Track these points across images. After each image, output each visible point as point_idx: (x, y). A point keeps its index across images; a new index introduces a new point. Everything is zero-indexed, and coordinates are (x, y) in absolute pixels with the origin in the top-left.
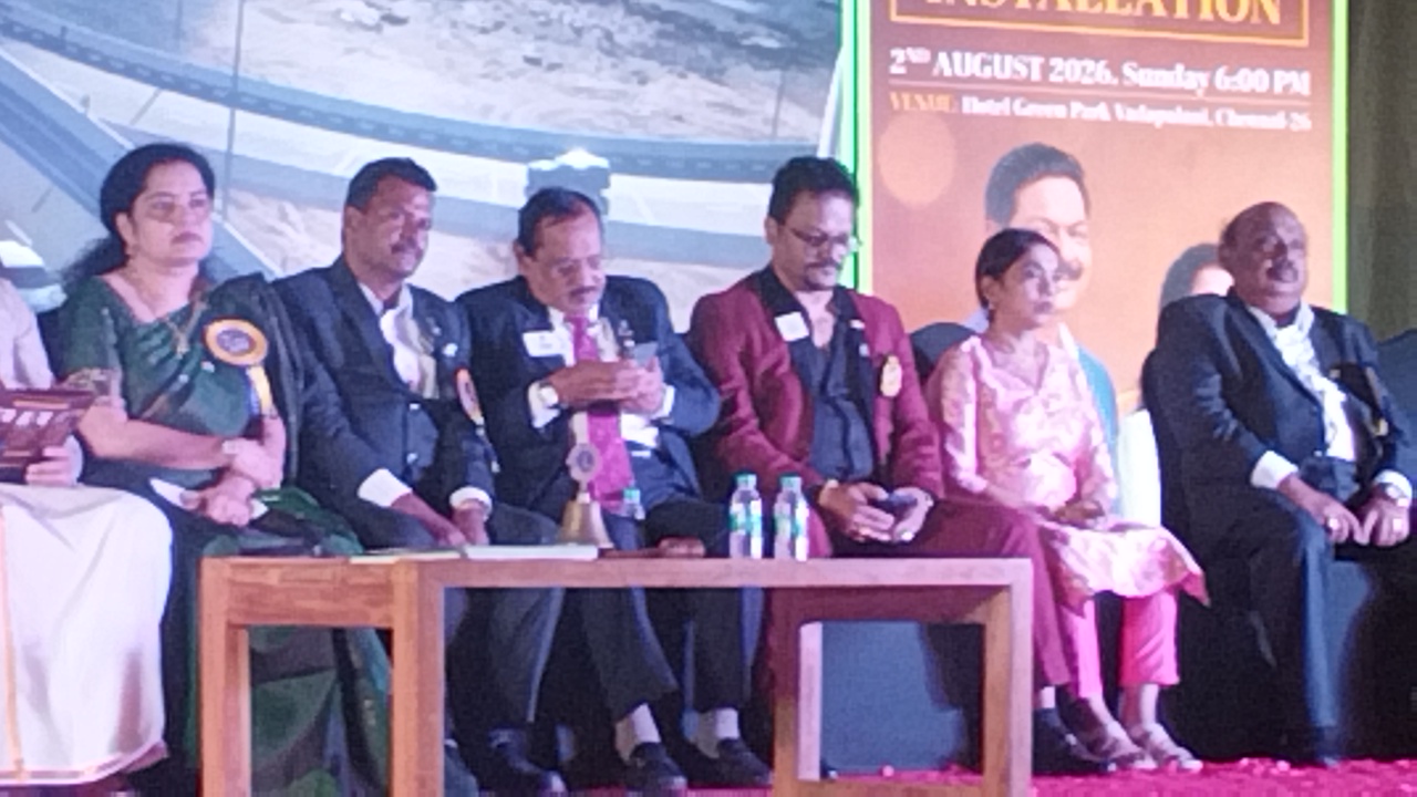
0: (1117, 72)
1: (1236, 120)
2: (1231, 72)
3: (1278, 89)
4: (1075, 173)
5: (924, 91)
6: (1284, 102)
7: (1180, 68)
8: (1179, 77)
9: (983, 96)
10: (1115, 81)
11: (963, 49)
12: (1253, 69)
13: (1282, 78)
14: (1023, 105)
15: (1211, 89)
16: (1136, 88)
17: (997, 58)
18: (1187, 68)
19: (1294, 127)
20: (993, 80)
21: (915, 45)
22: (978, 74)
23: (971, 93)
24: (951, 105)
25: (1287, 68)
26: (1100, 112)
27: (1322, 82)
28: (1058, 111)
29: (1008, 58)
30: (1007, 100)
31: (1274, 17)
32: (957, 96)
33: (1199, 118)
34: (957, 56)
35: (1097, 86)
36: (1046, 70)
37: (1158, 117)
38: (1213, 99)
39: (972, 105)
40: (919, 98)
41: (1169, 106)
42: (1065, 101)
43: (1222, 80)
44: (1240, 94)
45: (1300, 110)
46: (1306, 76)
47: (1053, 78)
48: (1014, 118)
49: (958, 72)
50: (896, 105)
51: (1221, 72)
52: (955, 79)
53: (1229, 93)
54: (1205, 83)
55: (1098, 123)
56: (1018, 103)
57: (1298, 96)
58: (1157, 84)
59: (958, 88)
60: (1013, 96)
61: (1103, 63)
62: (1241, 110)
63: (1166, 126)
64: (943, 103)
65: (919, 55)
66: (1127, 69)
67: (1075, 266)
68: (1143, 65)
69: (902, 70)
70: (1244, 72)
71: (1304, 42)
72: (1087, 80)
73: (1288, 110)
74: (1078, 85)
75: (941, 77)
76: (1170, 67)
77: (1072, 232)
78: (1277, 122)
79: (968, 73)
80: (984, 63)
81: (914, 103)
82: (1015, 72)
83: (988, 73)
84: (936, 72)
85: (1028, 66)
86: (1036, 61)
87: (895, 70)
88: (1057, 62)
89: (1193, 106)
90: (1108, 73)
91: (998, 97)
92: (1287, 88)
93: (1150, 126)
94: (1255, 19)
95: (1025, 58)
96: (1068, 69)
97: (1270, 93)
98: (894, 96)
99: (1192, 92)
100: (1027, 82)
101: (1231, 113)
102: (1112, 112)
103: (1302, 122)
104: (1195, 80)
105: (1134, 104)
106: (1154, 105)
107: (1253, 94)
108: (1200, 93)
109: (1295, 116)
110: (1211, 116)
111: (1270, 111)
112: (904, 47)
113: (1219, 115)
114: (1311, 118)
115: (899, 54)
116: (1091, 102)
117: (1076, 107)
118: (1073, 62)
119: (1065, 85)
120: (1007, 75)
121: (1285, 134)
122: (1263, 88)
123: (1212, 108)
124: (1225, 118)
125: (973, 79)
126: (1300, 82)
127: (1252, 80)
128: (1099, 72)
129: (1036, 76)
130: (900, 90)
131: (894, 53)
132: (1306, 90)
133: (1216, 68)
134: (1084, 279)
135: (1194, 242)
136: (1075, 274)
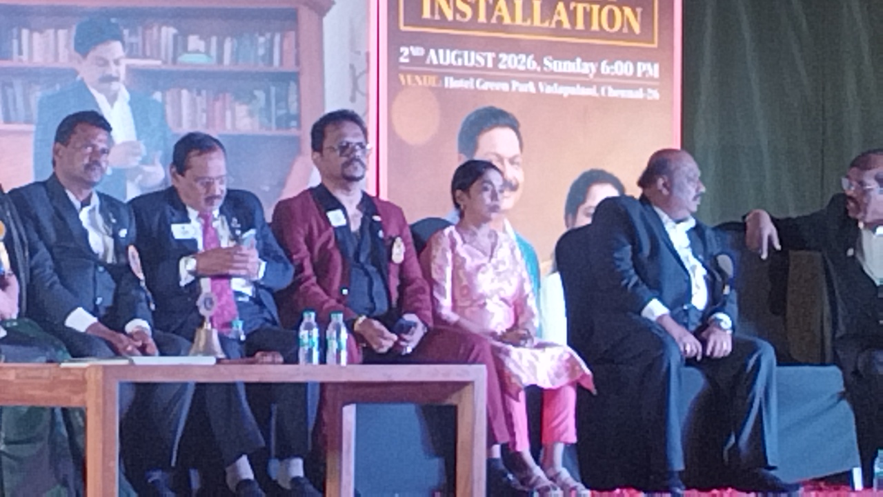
0: (540, 63)
1: (613, 93)
2: (611, 63)
3: (639, 74)
4: (514, 125)
5: (421, 74)
6: (644, 82)
7: (579, 60)
8: (578, 66)
9: (457, 77)
10: (539, 69)
11: (445, 48)
12: (624, 61)
13: (642, 67)
14: (481, 83)
15: (598, 74)
16: (552, 73)
17: (466, 53)
18: (583, 60)
19: (649, 98)
20: (463, 67)
21: (415, 45)
22: (454, 63)
23: (449, 75)
24: (437, 82)
25: (645, 61)
26: (530, 87)
27: (666, 70)
28: (504, 86)
29: (473, 54)
30: (472, 80)
31: (637, 28)
32: (441, 77)
33: (591, 92)
34: (441, 52)
35: (527, 71)
36: (497, 61)
37: (566, 91)
38: (599, 80)
39: (451, 83)
40: (417, 78)
41: (573, 84)
42: (508, 80)
43: (605, 68)
44: (616, 76)
45: (653, 88)
46: (656, 66)
47: (501, 66)
48: (476, 92)
49: (442, 62)
50: (403, 82)
51: (604, 63)
52: (439, 66)
53: (609, 76)
54: (594, 70)
55: (529, 94)
56: (479, 81)
57: (652, 79)
58: (565, 70)
59: (442, 72)
60: (476, 77)
61: (531, 57)
62: (616, 86)
63: (570, 96)
64: (432, 81)
65: (418, 51)
66: (546, 61)
67: (514, 183)
68: (556, 58)
69: (407, 61)
70: (618, 63)
71: (655, 45)
72: (522, 68)
73: (645, 87)
74: (516, 71)
75: (431, 65)
76: (573, 60)
77: (512, 161)
78: (639, 94)
79: (447, 63)
80: (457, 57)
81: (414, 81)
82: (476, 61)
83: (460, 62)
84: (428, 62)
85: (485, 58)
86: (490, 56)
87: (402, 60)
88: (503, 56)
89: (587, 84)
90: (535, 63)
91: (466, 77)
92: (645, 73)
93: (561, 96)
94: (625, 30)
95: (484, 54)
96: (509, 60)
97: (634, 77)
98: (402, 77)
99: (586, 75)
100: (485, 68)
101: (610, 89)
102: (537, 87)
103: (654, 94)
104: (588, 68)
105: (551, 82)
106: (562, 83)
107: (624, 77)
108: (591, 76)
109: (650, 91)
110: (598, 90)
111: (635, 88)
112: (408, 46)
113: (603, 90)
114: (660, 92)
115: (405, 50)
116: (524, 81)
117: (515, 84)
118: (512, 56)
119: (508, 70)
120: (472, 63)
121: (643, 102)
122: (630, 74)
123: (599, 85)
124: (606, 91)
125: (451, 66)
126: (654, 70)
127: (623, 68)
128: (529, 62)
129: (490, 65)
130: (405, 73)
131: (402, 49)
132: (656, 75)
133: (601, 61)
134: (520, 191)
135: (587, 169)
136: (514, 188)
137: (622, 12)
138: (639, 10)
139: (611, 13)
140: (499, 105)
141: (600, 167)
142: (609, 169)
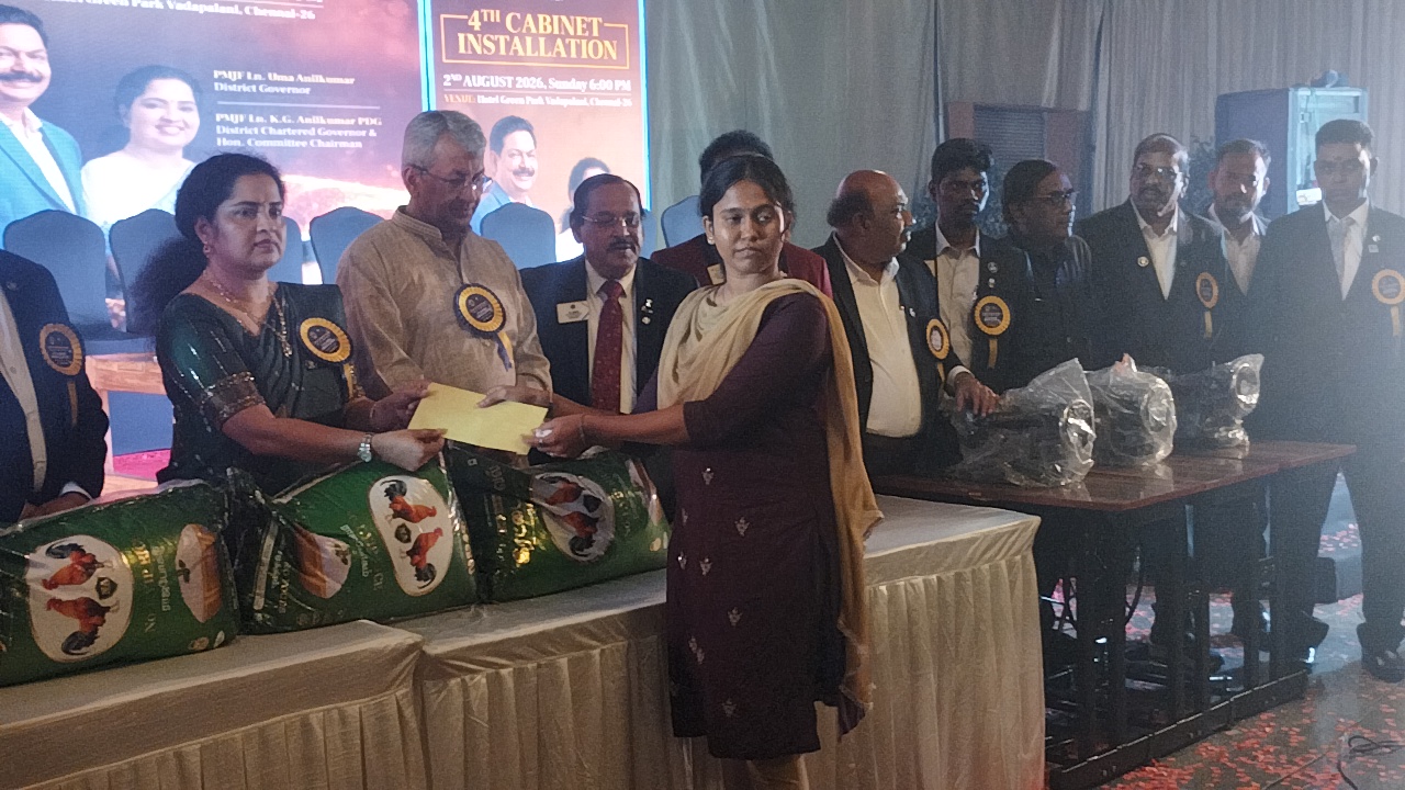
0: (546, 83)
1: (599, 103)
2: (597, 81)
3: (617, 89)
4: (529, 129)
5: (459, 94)
6: (620, 94)
7: (573, 80)
8: (574, 84)
9: (487, 95)
10: (545, 87)
11: (476, 74)
12: (606, 79)
13: (619, 83)
14: (505, 99)
15: (588, 89)
16: (555, 90)
17: (492, 78)
18: (577, 80)
19: (624, 105)
20: (491, 88)
21: (455, 73)
22: (484, 85)
23: (481, 94)
24: (472, 99)
25: (621, 79)
26: (539, 101)
27: (636, 86)
28: (520, 101)
29: (497, 77)
30: (497, 97)
31: (614, 56)
32: (475, 95)
33: (583, 102)
34: (474, 77)
35: (537, 89)
36: (514, 82)
37: (565, 102)
38: (589, 94)
39: (482, 100)
40: (457, 97)
41: (570, 97)
42: (523, 96)
43: (592, 85)
44: (601, 91)
45: (626, 97)
46: (629, 82)
47: (518, 86)
48: (501, 105)
49: (475, 85)
50: (447, 100)
51: (592, 81)
52: (473, 87)
53: (596, 91)
54: (585, 87)
55: (539, 106)
56: (502, 97)
57: (626, 91)
58: (564, 87)
59: (475, 92)
60: (500, 95)
61: (539, 79)
62: (601, 98)
63: (569, 106)
64: (468, 99)
65: (457, 77)
66: (550, 81)
67: (530, 170)
68: (557, 79)
69: (449, 84)
70: (602, 81)
71: (628, 67)
72: (533, 87)
73: (622, 98)
74: (530, 89)
75: (467, 87)
76: (569, 80)
77: (529, 154)
78: (617, 103)
79: (479, 85)
80: (486, 80)
81: (455, 99)
82: (500, 83)
83: (488, 85)
84: (464, 84)
85: (506, 81)
86: (510, 79)
87: (445, 84)
88: (519, 79)
89: (580, 97)
90: (542, 83)
91: (493, 95)
92: (621, 87)
93: (562, 106)
94: (606, 57)
95: (505, 78)
96: (524, 82)
97: (614, 91)
98: (446, 96)
99: (579, 91)
100: (506, 88)
101: (597, 99)
102: (545, 101)
103: (628, 103)
104: (581, 85)
105: (554, 97)
106: (562, 97)
107: (606, 91)
108: (583, 91)
109: (624, 100)
110: (588, 101)
111: (614, 98)
112: (450, 74)
113: (591, 100)
114: (632, 101)
115: (447, 77)
116: (535, 96)
117: (529, 99)
118: (526, 78)
119: (523, 89)
120: (497, 85)
121: (620, 109)
122: (610, 88)
123: (588, 97)
124: (594, 102)
125: (481, 87)
126: (627, 85)
127: (605, 84)
128: (538, 83)
129: (510, 86)
130: (448, 93)
131: (445, 76)
132: (629, 89)
133: (590, 79)
134: (534, 176)
135: (583, 158)
136: (531, 174)
137: (603, 44)
138: (615, 42)
139: (595, 45)
140: (517, 115)
141: (592, 156)
142: (598, 157)
